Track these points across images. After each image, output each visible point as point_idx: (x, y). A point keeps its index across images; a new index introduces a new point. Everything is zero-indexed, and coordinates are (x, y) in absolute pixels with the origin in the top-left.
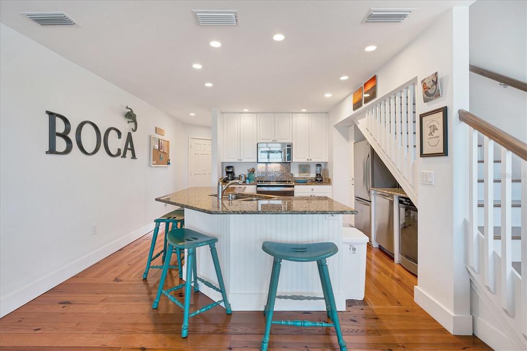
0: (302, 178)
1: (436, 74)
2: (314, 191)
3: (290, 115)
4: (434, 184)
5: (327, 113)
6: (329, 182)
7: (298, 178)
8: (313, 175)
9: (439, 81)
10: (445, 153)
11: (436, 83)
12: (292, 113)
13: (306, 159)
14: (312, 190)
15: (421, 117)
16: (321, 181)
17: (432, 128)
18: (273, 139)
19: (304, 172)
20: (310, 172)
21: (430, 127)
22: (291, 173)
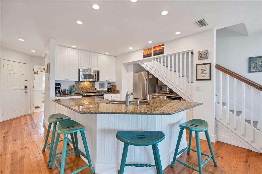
0: (101, 90)
1: (207, 50)
2: (112, 97)
3: (98, 54)
4: (203, 90)
5: (115, 56)
6: (118, 92)
7: (99, 90)
8: (106, 89)
9: (208, 53)
10: (210, 79)
11: (207, 54)
12: (100, 53)
13: (106, 80)
14: (112, 96)
15: (197, 65)
16: (111, 91)
17: (203, 70)
18: (89, 67)
19: (102, 87)
20: (105, 87)
21: (202, 69)
22: (95, 87)
